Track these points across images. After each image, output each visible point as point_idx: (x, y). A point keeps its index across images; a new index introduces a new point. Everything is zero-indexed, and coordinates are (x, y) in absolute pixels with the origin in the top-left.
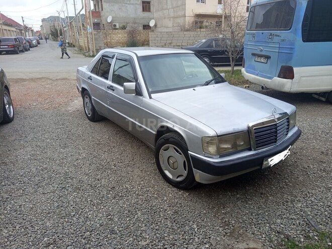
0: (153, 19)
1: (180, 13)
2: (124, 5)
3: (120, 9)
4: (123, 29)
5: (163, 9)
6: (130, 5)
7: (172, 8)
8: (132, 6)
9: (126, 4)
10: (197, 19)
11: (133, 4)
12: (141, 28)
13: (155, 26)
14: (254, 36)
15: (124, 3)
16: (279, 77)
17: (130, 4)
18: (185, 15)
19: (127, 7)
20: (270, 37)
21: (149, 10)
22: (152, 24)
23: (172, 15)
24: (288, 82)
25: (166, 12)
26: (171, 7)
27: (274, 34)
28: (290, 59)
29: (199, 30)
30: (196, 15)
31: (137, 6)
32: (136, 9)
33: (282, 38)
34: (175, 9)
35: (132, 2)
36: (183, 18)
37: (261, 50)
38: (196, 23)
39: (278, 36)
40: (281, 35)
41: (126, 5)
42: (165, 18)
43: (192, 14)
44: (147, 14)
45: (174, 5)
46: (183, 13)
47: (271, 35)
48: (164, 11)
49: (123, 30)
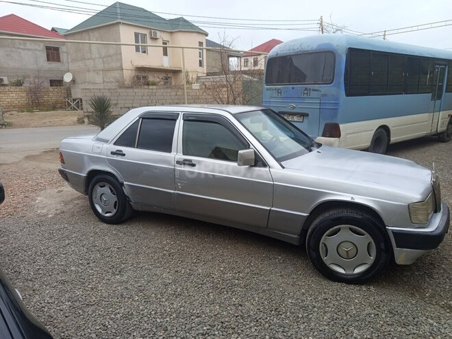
0: (68, 71)
1: (115, 65)
2: (14, 49)
3: (8, 55)
4: (18, 85)
5: (85, 59)
6: (26, 51)
7: (100, 58)
8: (30, 53)
9: (18, 48)
10: (140, 74)
11: (29, 50)
12: (47, 84)
13: (73, 81)
14: (279, 91)
15: (14, 47)
16: (323, 136)
17: (26, 49)
18: (122, 67)
19: (20, 53)
20: (306, 92)
21: (58, 60)
22: (68, 78)
23: (100, 66)
24: (335, 141)
25: (90, 63)
26: (97, 56)
27: (310, 89)
28: (335, 115)
29: (146, 87)
30: (137, 68)
31: (38, 52)
32: (37, 58)
33: (323, 93)
34: (104, 59)
35: (29, 47)
36: (119, 71)
37: (294, 108)
38: (138, 78)
39: (318, 90)
40: (320, 89)
41: (20, 50)
42: (89, 71)
43: (130, 67)
44: (54, 65)
45: (103, 54)
46: (119, 65)
47: (306, 89)
48: (87, 62)
49: (18, 87)
